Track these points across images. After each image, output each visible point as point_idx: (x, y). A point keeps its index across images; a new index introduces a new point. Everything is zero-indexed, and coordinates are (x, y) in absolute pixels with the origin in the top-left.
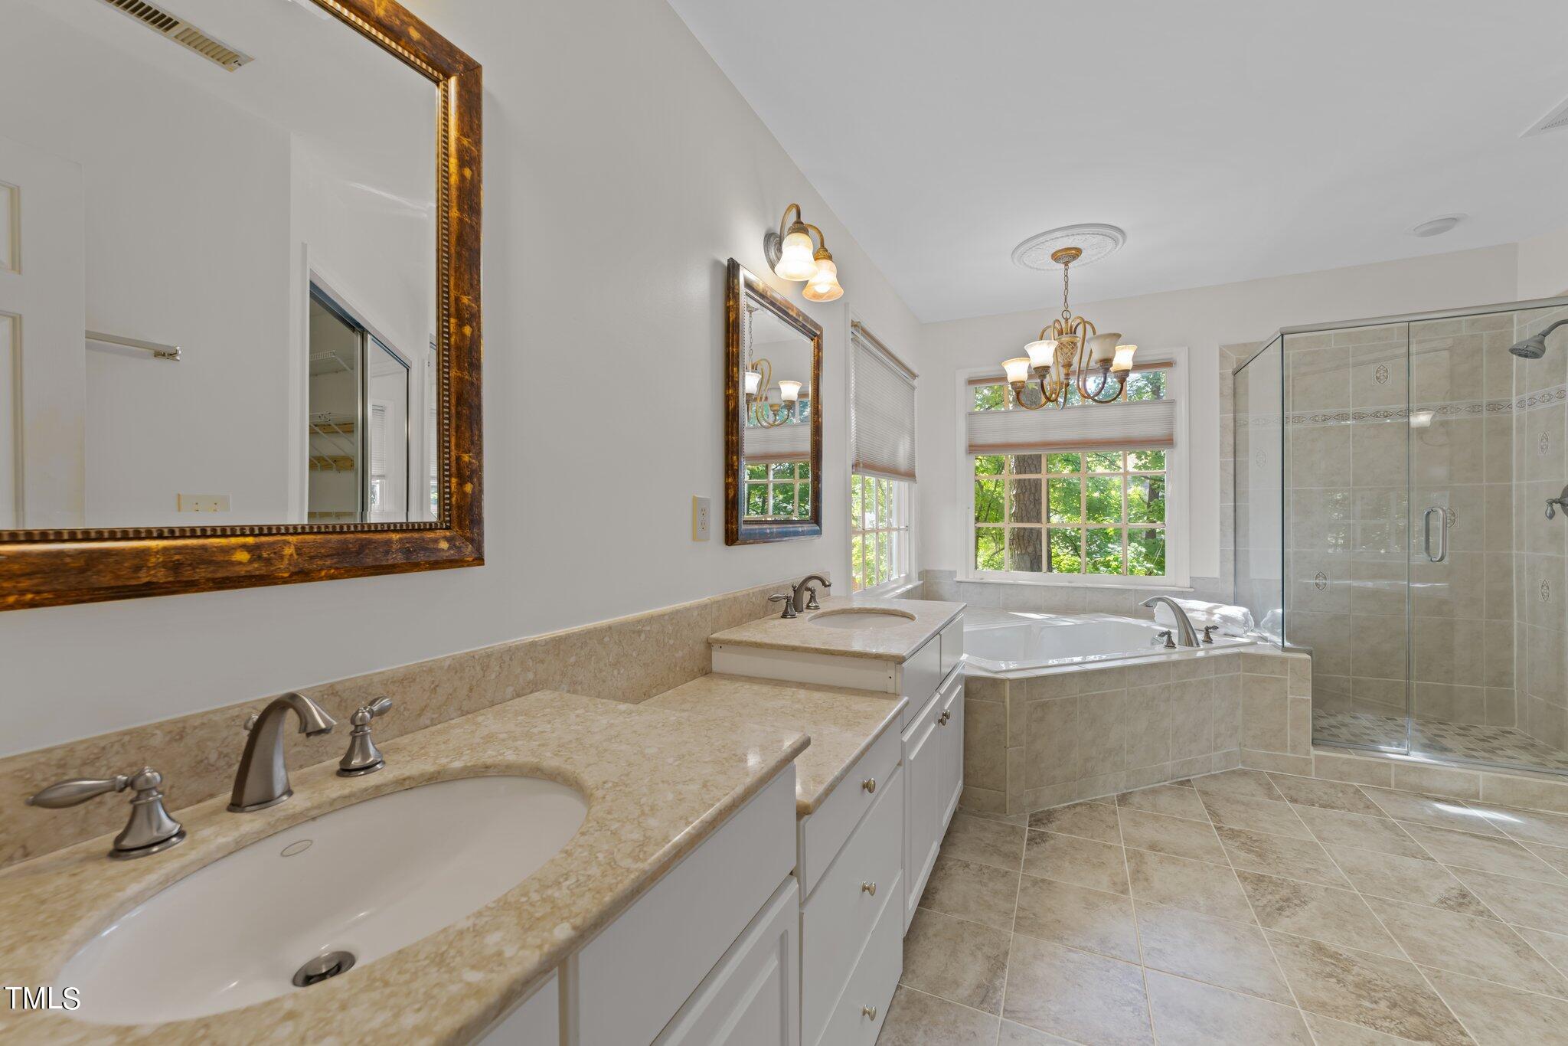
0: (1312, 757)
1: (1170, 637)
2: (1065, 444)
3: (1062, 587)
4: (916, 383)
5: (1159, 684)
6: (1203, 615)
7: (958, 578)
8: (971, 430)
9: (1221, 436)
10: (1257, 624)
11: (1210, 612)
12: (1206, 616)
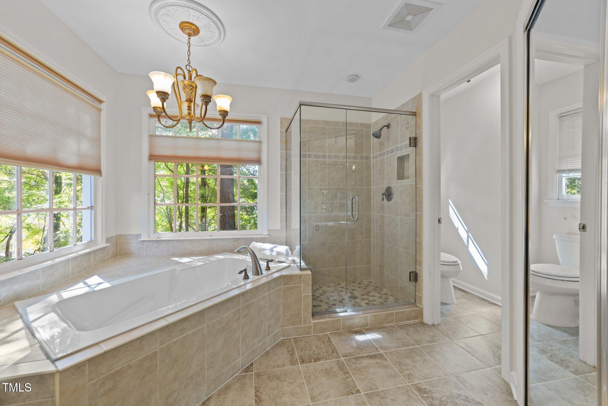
0: (312, 324)
1: (246, 273)
2: (207, 159)
3: (206, 240)
4: (103, 106)
5: (232, 311)
6: (269, 252)
7: (142, 239)
8: (151, 146)
9: (281, 161)
10: (292, 254)
11: (272, 250)
12: (270, 253)
